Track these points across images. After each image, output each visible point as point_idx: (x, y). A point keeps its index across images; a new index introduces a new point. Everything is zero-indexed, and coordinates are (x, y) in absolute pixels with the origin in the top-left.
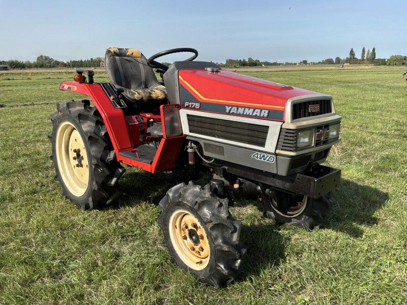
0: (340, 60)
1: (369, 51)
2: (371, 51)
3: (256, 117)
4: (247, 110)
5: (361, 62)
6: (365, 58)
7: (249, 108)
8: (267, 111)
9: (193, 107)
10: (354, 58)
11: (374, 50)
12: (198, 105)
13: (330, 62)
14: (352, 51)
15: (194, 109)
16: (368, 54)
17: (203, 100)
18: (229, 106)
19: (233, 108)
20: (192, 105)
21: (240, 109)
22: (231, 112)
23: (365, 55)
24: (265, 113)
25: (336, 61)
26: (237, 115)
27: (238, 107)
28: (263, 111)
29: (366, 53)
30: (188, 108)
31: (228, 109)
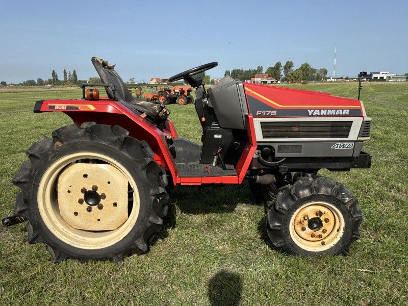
0: (42, 81)
1: (70, 73)
2: (72, 73)
3: (339, 116)
4: (329, 111)
5: (64, 83)
6: (68, 79)
7: (331, 109)
8: (348, 111)
9: (267, 114)
10: (57, 80)
11: (74, 72)
12: (274, 113)
13: (31, 83)
14: (54, 72)
15: (270, 116)
16: (70, 76)
17: (279, 107)
18: (310, 109)
19: (316, 111)
20: (266, 113)
21: (322, 111)
22: (314, 114)
23: (68, 77)
24: (347, 112)
25: (38, 82)
26: (320, 116)
27: (320, 110)
28: (345, 110)
29: (68, 75)
30: (261, 116)
31: (310, 112)
